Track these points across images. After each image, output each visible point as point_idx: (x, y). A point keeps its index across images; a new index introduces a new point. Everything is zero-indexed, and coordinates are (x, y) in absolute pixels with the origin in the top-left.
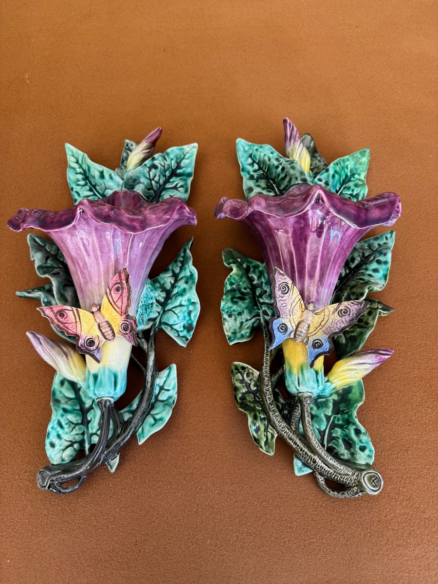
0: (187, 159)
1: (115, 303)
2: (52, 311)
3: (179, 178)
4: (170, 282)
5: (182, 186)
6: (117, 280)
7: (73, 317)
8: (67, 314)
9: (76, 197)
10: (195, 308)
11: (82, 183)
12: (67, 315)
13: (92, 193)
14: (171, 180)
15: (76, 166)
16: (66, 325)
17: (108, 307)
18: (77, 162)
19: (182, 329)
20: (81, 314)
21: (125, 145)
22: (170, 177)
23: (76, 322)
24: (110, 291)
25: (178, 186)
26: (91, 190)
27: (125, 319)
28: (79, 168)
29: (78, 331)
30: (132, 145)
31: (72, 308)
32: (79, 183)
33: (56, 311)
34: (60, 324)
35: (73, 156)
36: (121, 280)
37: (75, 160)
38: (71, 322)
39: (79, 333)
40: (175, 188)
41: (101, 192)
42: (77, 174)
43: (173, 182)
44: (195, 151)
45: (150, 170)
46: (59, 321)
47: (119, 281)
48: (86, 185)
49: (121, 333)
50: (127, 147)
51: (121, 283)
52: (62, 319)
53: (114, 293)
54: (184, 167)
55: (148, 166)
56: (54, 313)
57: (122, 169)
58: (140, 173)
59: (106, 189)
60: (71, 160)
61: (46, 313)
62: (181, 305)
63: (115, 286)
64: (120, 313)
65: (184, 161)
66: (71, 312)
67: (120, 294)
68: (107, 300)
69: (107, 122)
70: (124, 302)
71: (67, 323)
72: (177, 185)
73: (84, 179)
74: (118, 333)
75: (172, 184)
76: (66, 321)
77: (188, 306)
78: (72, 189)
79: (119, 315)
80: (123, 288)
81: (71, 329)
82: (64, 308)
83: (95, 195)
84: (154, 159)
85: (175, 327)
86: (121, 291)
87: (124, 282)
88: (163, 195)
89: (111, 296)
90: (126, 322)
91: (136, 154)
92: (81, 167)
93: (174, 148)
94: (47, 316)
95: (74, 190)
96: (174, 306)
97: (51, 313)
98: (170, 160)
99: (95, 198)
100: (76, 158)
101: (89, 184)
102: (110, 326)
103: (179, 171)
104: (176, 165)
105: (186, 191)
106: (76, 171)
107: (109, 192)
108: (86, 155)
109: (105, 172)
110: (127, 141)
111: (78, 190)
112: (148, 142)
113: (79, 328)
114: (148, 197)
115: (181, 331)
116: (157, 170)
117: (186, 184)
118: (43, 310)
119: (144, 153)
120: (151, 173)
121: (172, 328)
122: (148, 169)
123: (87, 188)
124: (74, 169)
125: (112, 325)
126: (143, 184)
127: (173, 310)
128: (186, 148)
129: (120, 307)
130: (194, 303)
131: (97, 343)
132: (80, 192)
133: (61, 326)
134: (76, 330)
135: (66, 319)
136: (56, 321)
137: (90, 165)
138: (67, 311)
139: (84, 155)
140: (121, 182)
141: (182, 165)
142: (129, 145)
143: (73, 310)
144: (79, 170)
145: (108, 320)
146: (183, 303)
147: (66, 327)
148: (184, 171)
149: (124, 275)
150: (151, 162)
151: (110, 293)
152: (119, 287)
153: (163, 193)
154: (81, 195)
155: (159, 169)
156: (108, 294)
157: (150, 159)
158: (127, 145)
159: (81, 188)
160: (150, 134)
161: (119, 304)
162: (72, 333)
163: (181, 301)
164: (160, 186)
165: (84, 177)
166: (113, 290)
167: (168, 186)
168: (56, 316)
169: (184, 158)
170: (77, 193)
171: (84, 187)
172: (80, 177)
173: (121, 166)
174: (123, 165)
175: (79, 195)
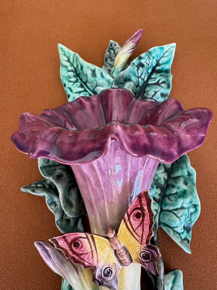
0: (165, 57)
1: (134, 231)
2: (66, 241)
3: (159, 74)
4: (164, 178)
5: (163, 82)
6: (137, 205)
7: (88, 246)
8: (81, 242)
9: (69, 92)
10: (196, 211)
11: (74, 79)
12: (82, 245)
13: (83, 89)
14: (152, 77)
15: (68, 64)
16: (82, 257)
17: (125, 233)
18: (69, 61)
19: (183, 230)
20: (96, 240)
21: (109, 45)
22: (152, 73)
23: (92, 251)
24: (129, 216)
25: (160, 82)
26: (82, 86)
27: (145, 247)
28: (70, 66)
29: (94, 262)
30: (115, 45)
31: (86, 235)
32: (71, 80)
33: (70, 241)
34: (75, 256)
35: (65, 55)
36: (141, 205)
37: (66, 59)
38: (86, 252)
39: (95, 264)
40: (157, 84)
41: (91, 88)
42: (69, 71)
43: (155, 78)
44: (174, 49)
45: (138, 69)
46: (74, 252)
47: (139, 206)
48: (77, 81)
49: (140, 261)
50: (111, 47)
51: (142, 209)
52: (78, 250)
53: (134, 219)
54: (162, 64)
55: (136, 64)
56: (68, 243)
57: (107, 66)
58: (131, 72)
59: (97, 86)
60: (63, 59)
61: (59, 244)
62: (182, 208)
63: (135, 211)
64: (140, 242)
65: (163, 59)
66: (86, 240)
67: (140, 221)
68: (124, 226)
69: (88, 25)
70: (145, 230)
71: (82, 254)
72: (159, 81)
73: (75, 76)
74: (136, 260)
75: (155, 80)
76: (81, 252)
77: (188, 209)
78: (65, 85)
79: (138, 243)
80: (144, 215)
81: (87, 260)
82: (77, 236)
83: (85, 91)
84: (140, 58)
85: (176, 229)
86: (141, 218)
87: (145, 207)
88: (148, 91)
89: (130, 222)
90: (146, 251)
91: (123, 54)
92: (72, 65)
93: (156, 48)
94: (61, 248)
95: (67, 86)
96: (175, 208)
97: (65, 243)
98: (152, 58)
99: (86, 94)
100: (67, 57)
101: (79, 81)
102: (127, 252)
103: (158, 68)
104: (156, 63)
105: (168, 87)
106: (68, 69)
107: (100, 89)
108: (77, 55)
109: (96, 71)
110: (111, 41)
111: (70, 86)
112: (134, 42)
113: (95, 258)
114: (135, 94)
115: (183, 233)
116: (144, 68)
117: (168, 80)
118: (56, 241)
119: (130, 52)
120: (139, 71)
121: (174, 231)
122: (136, 68)
123: (78, 84)
124: (66, 67)
125: (129, 251)
126: (133, 82)
127: (175, 212)
128: (166, 47)
129: (140, 235)
130: (195, 206)
131: (114, 271)
132: (72, 88)
133: (77, 258)
134: (93, 261)
135: (82, 249)
136: (70, 253)
137: (83, 64)
138: (81, 239)
139: (75, 54)
140: (112, 80)
141: (161, 62)
142: (113, 45)
143: (87, 238)
144: (70, 68)
145: (125, 246)
146: (185, 206)
147: (82, 259)
148: (162, 67)
149: (144, 199)
150: (138, 61)
151: (129, 219)
152: (138, 213)
153: (148, 89)
154: (74, 91)
155: (145, 67)
156: (127, 220)
157: (137, 58)
158: (111, 45)
159: (73, 84)
160: (134, 35)
161: (139, 231)
162: (89, 265)
163: (182, 203)
164: (144, 82)
165: (75, 74)
166: (132, 216)
167: (151, 82)
168: (70, 247)
169: (163, 57)
170: (70, 89)
171: (75, 84)
172: (71, 74)
173: (105, 64)
174: (107, 62)
175: (71, 91)
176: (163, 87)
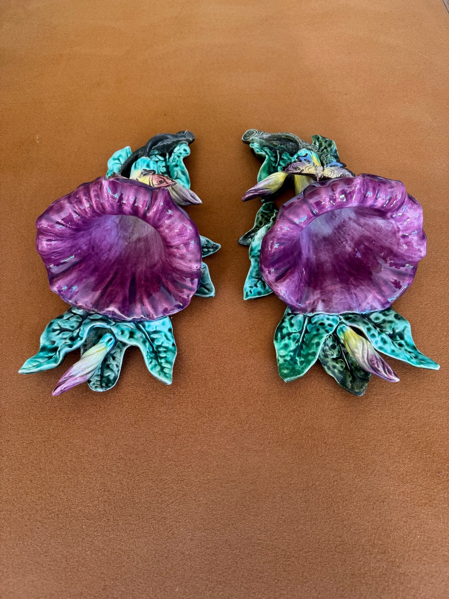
0: (39, 362)
5: (54, 331)
9: (169, 335)
11: (161, 349)
15: (164, 365)
25: (58, 332)
26: (153, 340)
28: (162, 363)
37: (165, 370)
48: (158, 346)
55: (79, 339)
72: (59, 334)
73: (159, 352)
75: (63, 336)
78: (173, 345)
92: (160, 364)
95: (171, 343)
101: (154, 346)
105: (51, 324)
106: (165, 360)
111: (167, 342)
117: (48, 334)
122: (80, 334)
123: (156, 343)
124: (167, 362)
132: (165, 338)
144: (163, 361)
148: (47, 354)
154: (163, 334)
159: (162, 343)
165: (158, 354)
170: (167, 339)
171: (160, 344)
172: (162, 355)
173: (118, 371)
174: (115, 374)
175: (166, 336)
176: (57, 325)
